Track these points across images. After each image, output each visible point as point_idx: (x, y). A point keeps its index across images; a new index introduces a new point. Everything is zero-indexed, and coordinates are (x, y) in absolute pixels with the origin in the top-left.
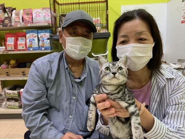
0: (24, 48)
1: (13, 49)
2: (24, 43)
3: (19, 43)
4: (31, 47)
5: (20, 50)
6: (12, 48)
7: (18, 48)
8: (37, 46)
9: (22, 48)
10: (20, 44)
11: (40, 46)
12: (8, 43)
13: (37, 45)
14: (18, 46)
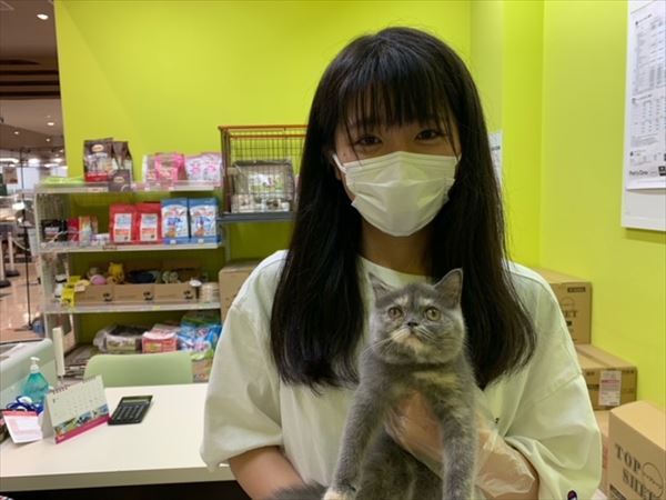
0: (155, 239)
1: (129, 240)
2: (155, 226)
3: (143, 226)
4: (173, 237)
5: (146, 243)
6: (126, 238)
7: (140, 239)
8: (187, 235)
9: (149, 239)
10: (144, 229)
11: (193, 234)
12: (116, 227)
13: (187, 231)
14: (141, 234)
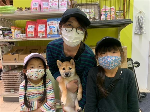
2: (44, 30)
3: (39, 30)
6: (32, 35)
7: (38, 35)
14: (38, 33)
